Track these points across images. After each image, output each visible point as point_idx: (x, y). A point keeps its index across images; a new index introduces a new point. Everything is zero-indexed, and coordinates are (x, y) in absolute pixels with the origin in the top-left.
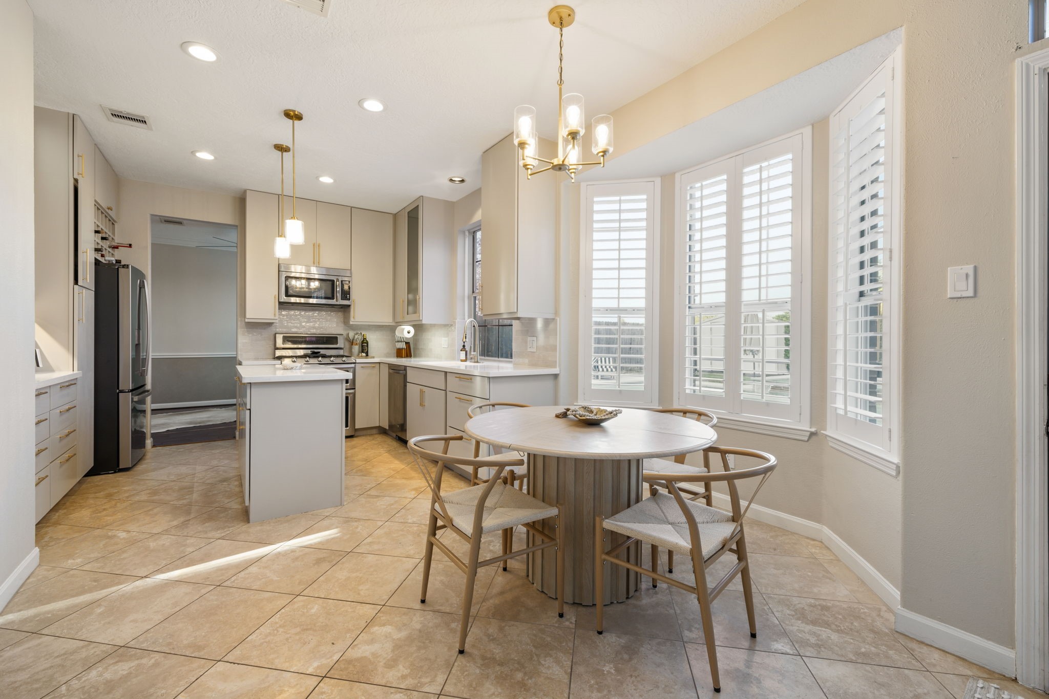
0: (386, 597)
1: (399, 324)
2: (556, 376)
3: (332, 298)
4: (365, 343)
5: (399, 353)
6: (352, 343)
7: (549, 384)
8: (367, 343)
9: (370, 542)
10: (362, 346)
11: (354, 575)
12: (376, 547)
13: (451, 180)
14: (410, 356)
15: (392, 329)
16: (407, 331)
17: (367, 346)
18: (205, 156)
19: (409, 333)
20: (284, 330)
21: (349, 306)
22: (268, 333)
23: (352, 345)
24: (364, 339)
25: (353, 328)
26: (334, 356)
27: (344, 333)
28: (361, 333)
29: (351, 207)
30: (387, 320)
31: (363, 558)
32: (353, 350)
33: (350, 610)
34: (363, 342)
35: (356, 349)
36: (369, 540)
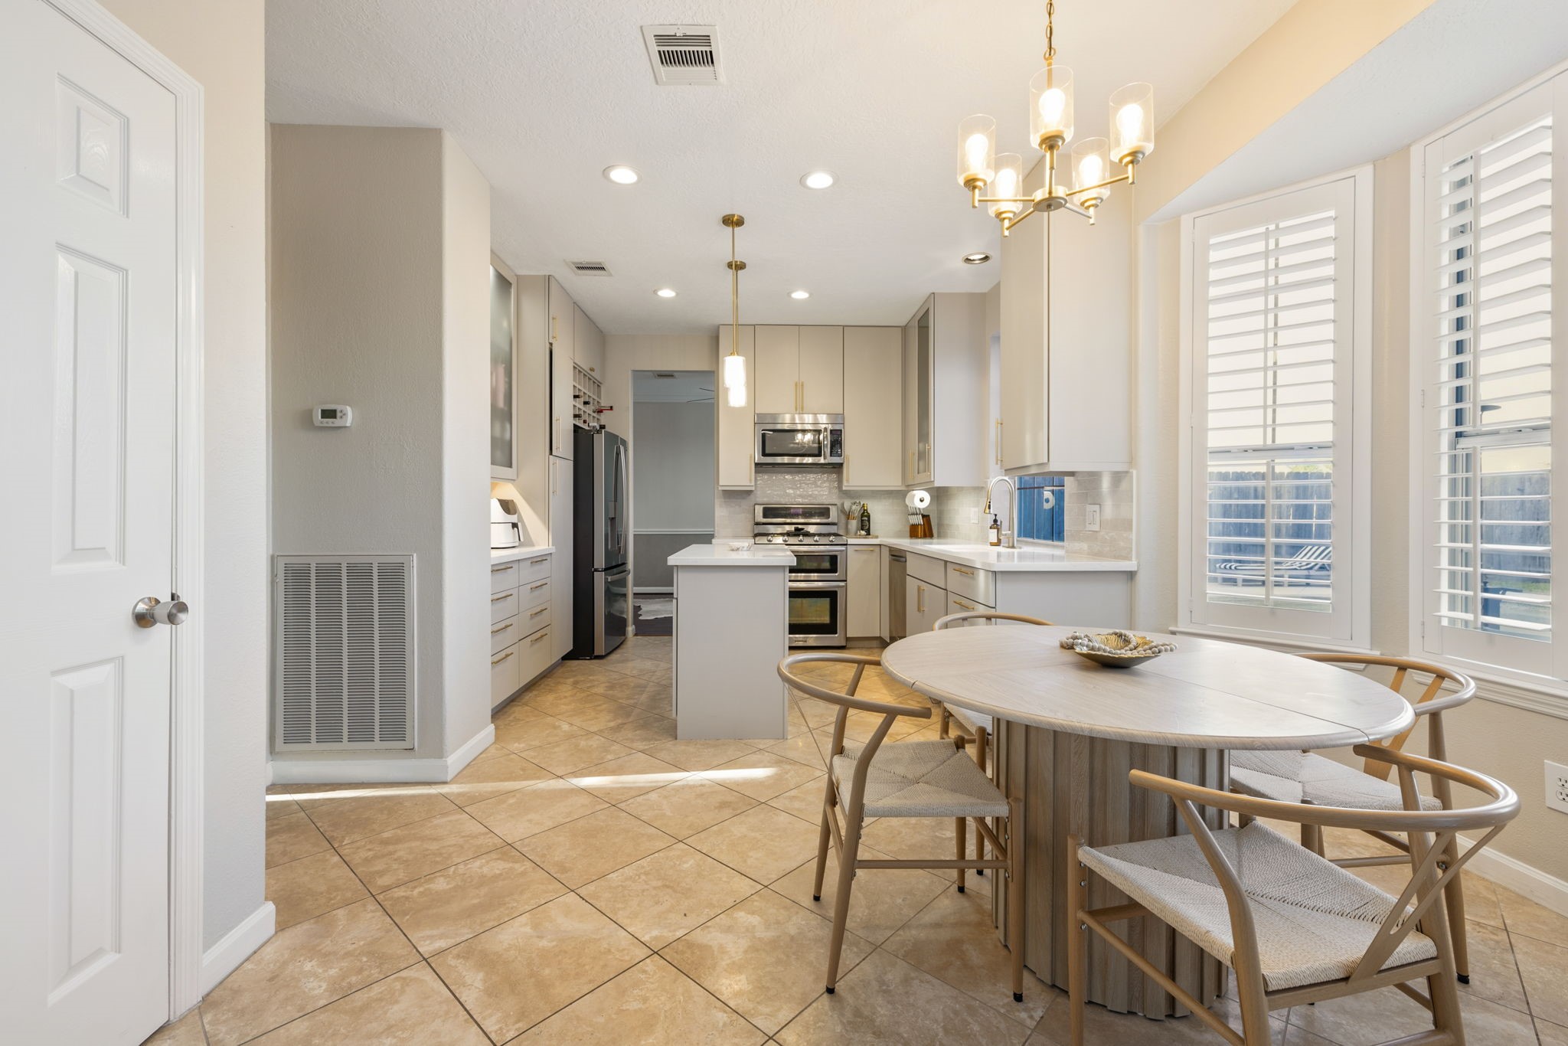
0: (775, 877)
1: (910, 487)
2: (1131, 575)
3: (819, 455)
4: (866, 516)
5: (913, 532)
6: (848, 516)
7: (1118, 588)
8: (869, 517)
9: (793, 797)
10: (862, 520)
11: (753, 834)
12: (797, 804)
13: (968, 260)
14: (931, 536)
15: (900, 495)
16: (920, 499)
17: (869, 521)
18: (667, 293)
19: (921, 501)
20: (765, 500)
21: (841, 465)
22: (746, 504)
23: (848, 519)
24: (864, 510)
25: (848, 494)
26: (820, 535)
27: (838, 502)
28: (860, 502)
29: (844, 326)
30: (894, 482)
31: (773, 816)
32: (849, 527)
33: (724, 879)
34: (862, 516)
35: (854, 524)
36: (792, 793)
